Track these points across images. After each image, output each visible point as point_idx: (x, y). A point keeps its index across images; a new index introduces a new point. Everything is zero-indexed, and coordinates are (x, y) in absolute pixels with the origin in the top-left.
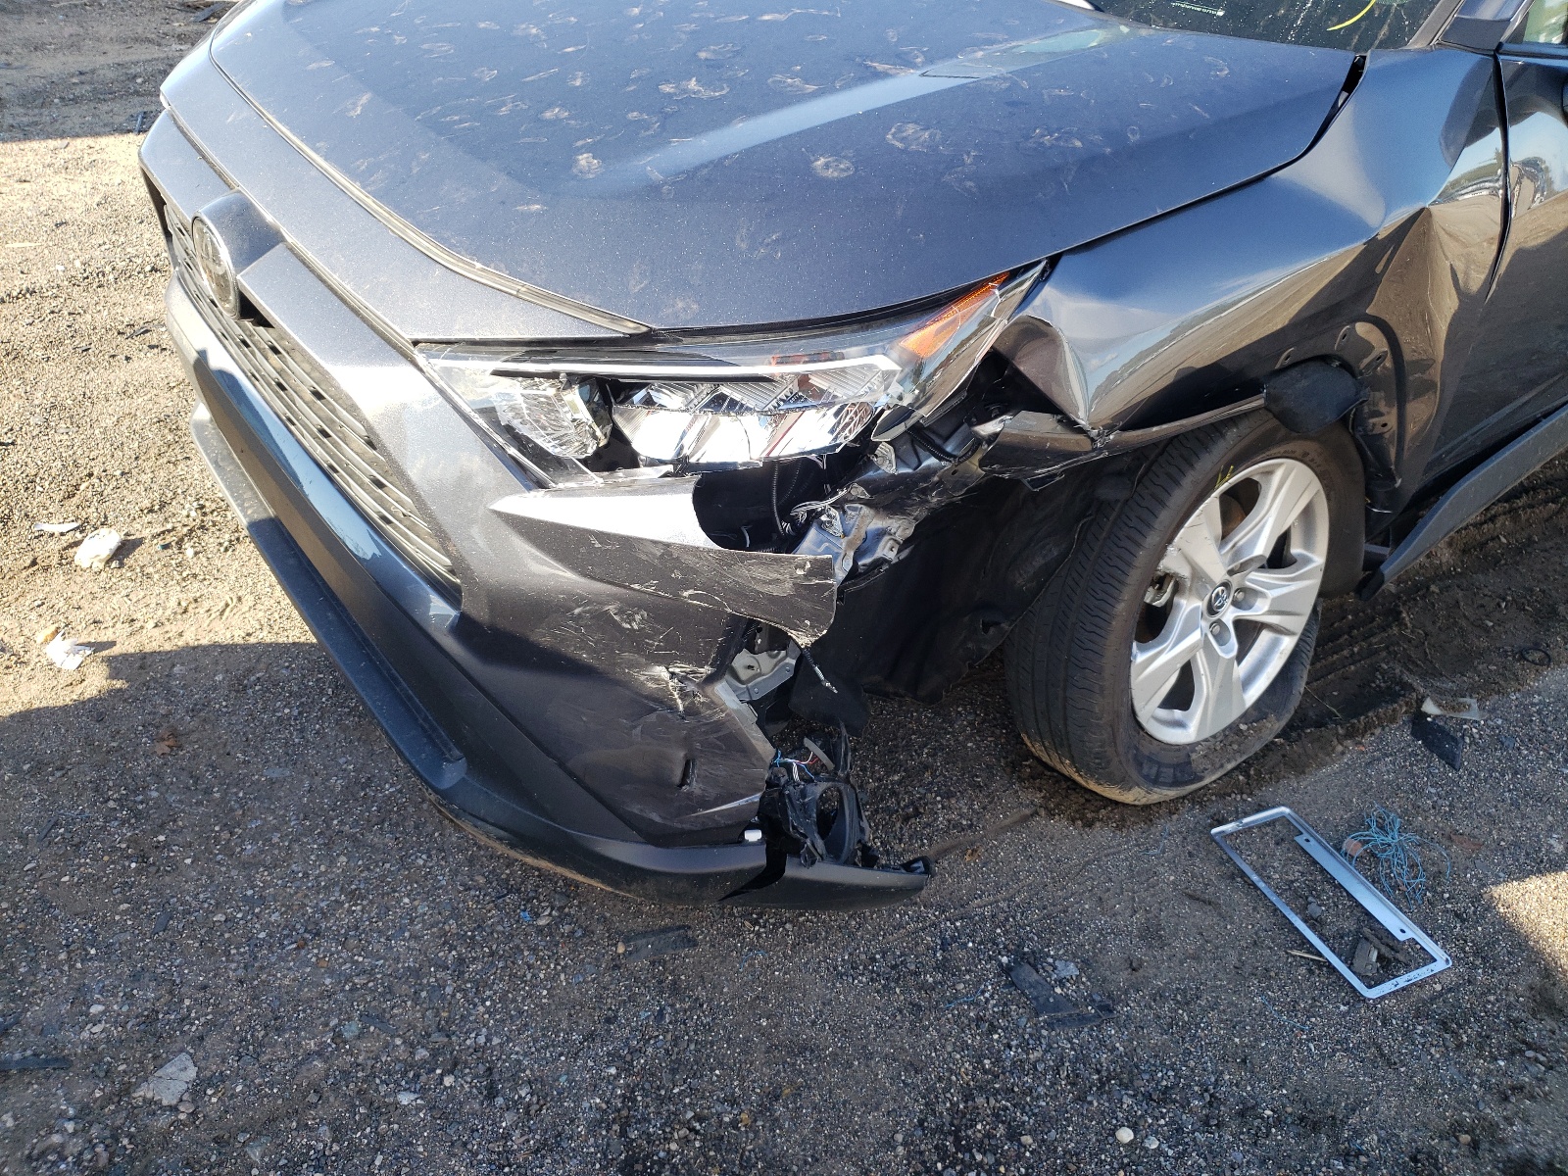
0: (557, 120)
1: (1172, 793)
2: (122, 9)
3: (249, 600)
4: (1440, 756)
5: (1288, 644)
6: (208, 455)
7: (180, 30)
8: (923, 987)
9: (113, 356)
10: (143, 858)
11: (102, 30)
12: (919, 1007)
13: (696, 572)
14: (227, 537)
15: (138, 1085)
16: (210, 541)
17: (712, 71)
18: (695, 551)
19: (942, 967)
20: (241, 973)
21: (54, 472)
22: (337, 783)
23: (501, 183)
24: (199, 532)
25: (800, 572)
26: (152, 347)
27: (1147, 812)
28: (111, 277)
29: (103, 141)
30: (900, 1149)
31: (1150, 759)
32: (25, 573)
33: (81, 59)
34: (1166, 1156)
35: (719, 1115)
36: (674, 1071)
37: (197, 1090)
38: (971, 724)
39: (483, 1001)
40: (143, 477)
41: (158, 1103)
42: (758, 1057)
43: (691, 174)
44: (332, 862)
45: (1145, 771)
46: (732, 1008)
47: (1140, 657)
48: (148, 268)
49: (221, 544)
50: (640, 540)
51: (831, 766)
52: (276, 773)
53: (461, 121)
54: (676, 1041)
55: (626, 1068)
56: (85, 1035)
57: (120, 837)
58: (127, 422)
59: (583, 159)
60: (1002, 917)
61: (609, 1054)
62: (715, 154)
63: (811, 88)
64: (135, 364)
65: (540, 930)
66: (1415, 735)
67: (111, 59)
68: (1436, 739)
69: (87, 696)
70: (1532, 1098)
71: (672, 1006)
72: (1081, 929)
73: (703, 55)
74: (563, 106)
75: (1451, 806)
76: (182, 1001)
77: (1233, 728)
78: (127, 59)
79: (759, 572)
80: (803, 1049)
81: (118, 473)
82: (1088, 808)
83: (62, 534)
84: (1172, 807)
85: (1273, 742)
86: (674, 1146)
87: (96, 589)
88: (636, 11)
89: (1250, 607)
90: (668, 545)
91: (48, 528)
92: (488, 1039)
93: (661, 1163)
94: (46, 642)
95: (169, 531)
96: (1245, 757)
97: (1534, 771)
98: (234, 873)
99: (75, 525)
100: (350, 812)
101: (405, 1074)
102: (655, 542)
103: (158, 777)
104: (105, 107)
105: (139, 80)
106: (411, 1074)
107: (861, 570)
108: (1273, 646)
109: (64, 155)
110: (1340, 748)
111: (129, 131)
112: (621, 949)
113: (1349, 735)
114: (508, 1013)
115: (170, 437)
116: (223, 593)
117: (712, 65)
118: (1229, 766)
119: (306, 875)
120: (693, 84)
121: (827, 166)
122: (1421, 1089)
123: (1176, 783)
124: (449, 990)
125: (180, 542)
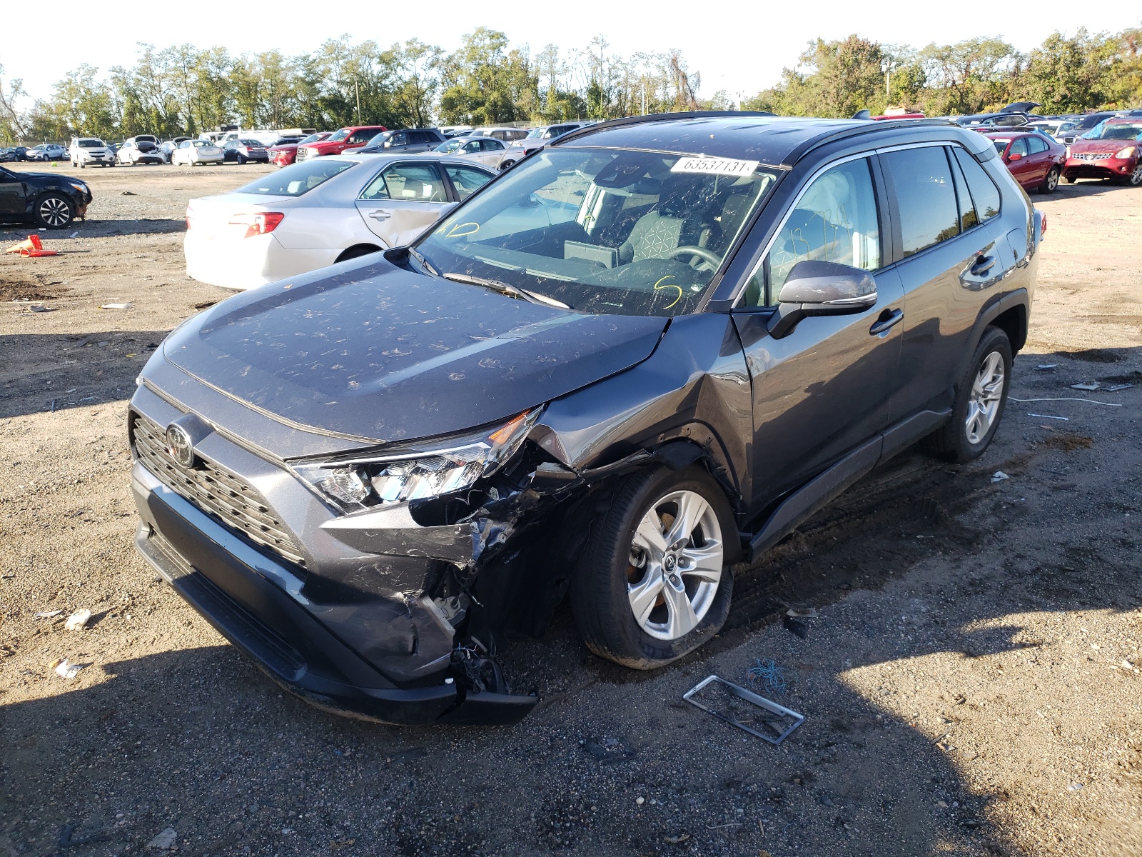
0: (337, 370)
1: (663, 662)
2: (29, 344)
3: (167, 636)
4: (797, 634)
5: (714, 587)
6: (149, 555)
7: (69, 352)
8: (543, 757)
9: (64, 528)
10: (130, 752)
11: (18, 356)
12: (540, 765)
13: (412, 540)
14: (149, 608)
15: (147, 843)
16: (139, 610)
17: (404, 345)
18: (411, 530)
19: (551, 748)
20: (193, 792)
21: (41, 588)
22: (230, 709)
23: (317, 395)
24: (132, 607)
25: (457, 533)
26: (86, 521)
27: (652, 674)
28: (54, 488)
29: (32, 417)
30: (533, 820)
31: (649, 646)
32: (34, 638)
33: (8, 374)
34: (659, 806)
35: (444, 819)
36: (420, 805)
37: (179, 841)
38: (563, 647)
39: (321, 789)
40: (94, 585)
41: (160, 848)
42: (461, 795)
43: (399, 384)
44: (233, 743)
45: (646, 650)
46: (447, 777)
47: (632, 591)
48: (76, 481)
49: (146, 612)
50: (388, 530)
51: (485, 650)
52: (196, 709)
53: (295, 373)
54: (420, 793)
55: (396, 806)
56: (116, 826)
57: (117, 745)
58: (79, 559)
59: (352, 383)
60: (580, 725)
61: (387, 802)
62: (409, 376)
63: (447, 348)
64: (77, 530)
65: (346, 758)
66: (785, 627)
67: (27, 372)
68: (795, 627)
69: (83, 688)
70: (829, 762)
71: (417, 780)
72: (619, 725)
73: (399, 339)
74: (340, 364)
75: (800, 654)
76: (163, 808)
77: (693, 632)
78: (38, 371)
79: (440, 536)
80: (484, 788)
81: (79, 584)
82: (622, 675)
83: (52, 617)
84: (663, 670)
85: (714, 637)
86: (423, 833)
87: (78, 640)
88: (368, 323)
89: (688, 567)
90: (399, 530)
91: (43, 615)
92: (325, 804)
93: (417, 840)
94: (55, 666)
95: (115, 609)
96: (699, 644)
97: (841, 635)
98: (181, 753)
99: (59, 611)
100: (239, 721)
101: (284, 822)
102: (394, 529)
103: (132, 718)
104: (30, 399)
105: (49, 383)
106: (288, 821)
107: (490, 548)
108: (708, 588)
109: (10, 427)
110: (747, 636)
111: (47, 411)
112: (389, 760)
113: (752, 630)
114: (334, 792)
115: (106, 564)
116: (151, 634)
117: (405, 343)
118: (692, 649)
119: (220, 749)
120: (396, 351)
121: (455, 376)
122: (779, 766)
123: (664, 657)
124: (302, 786)
125: (122, 613)
